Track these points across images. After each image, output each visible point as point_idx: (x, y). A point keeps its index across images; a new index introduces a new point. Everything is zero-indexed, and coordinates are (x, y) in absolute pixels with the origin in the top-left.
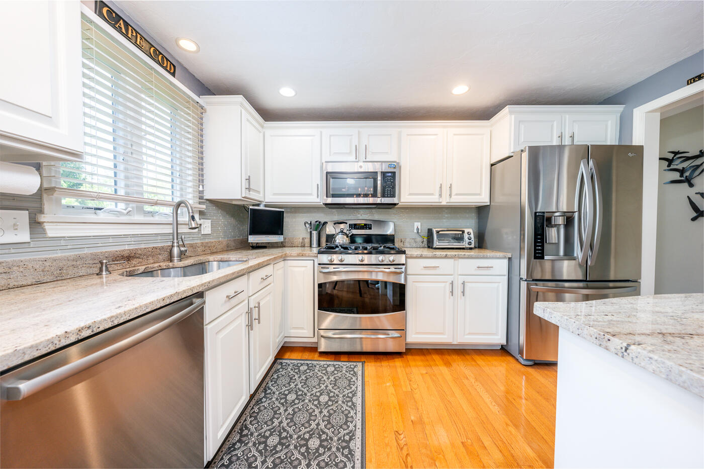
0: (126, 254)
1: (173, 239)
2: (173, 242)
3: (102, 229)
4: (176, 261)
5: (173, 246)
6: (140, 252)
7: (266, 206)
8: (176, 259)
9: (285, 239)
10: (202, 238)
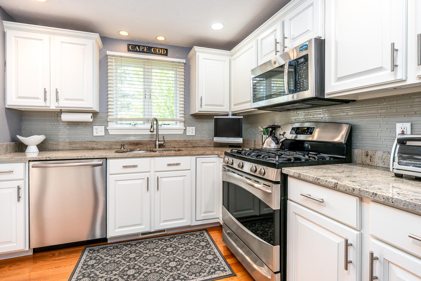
0: (136, 142)
1: (157, 137)
2: (156, 139)
3: (127, 132)
4: (157, 148)
5: (156, 141)
6: (143, 142)
7: (233, 115)
8: (157, 147)
9: (244, 140)
10: (187, 137)
